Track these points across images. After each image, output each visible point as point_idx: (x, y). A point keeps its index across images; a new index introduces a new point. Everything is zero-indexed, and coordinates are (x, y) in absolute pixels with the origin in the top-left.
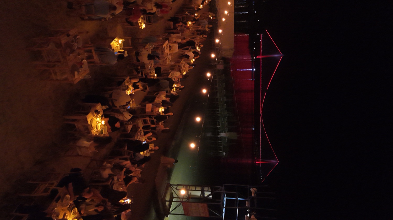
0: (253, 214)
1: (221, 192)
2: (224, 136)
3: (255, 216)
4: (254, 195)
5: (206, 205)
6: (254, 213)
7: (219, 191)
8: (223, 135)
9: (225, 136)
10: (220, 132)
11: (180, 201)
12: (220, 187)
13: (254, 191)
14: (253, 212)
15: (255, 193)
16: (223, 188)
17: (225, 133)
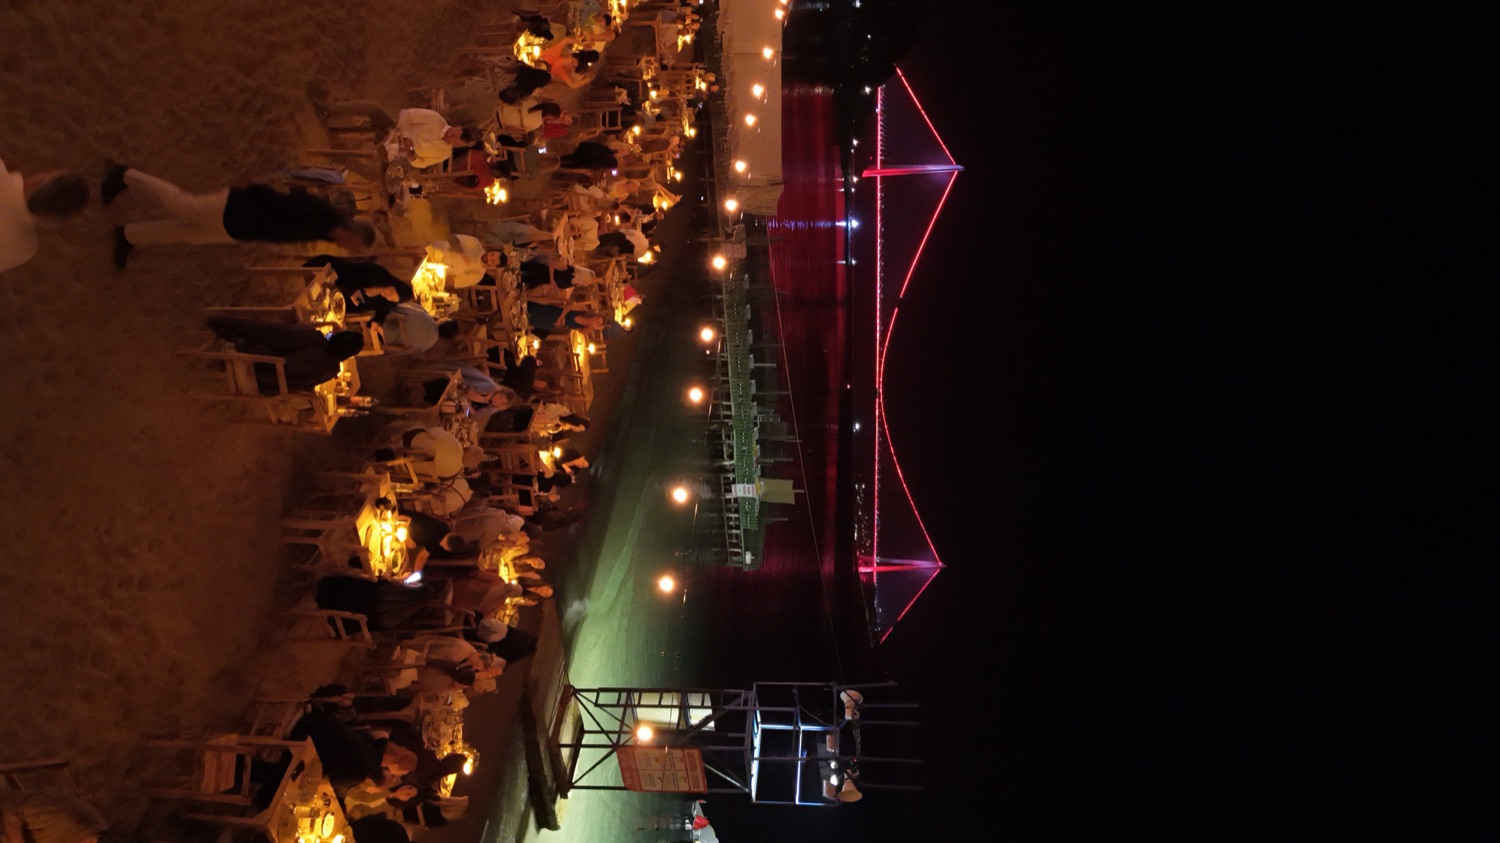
0: (850, 777)
1: (745, 708)
2: (747, 495)
3: (855, 782)
4: (854, 714)
5: (696, 753)
6: (854, 772)
7: (739, 705)
8: (745, 492)
9: (751, 495)
10: (734, 482)
11: (610, 743)
12: (743, 692)
13: (853, 700)
14: (849, 771)
15: (857, 706)
16: (753, 694)
17: (750, 486)
